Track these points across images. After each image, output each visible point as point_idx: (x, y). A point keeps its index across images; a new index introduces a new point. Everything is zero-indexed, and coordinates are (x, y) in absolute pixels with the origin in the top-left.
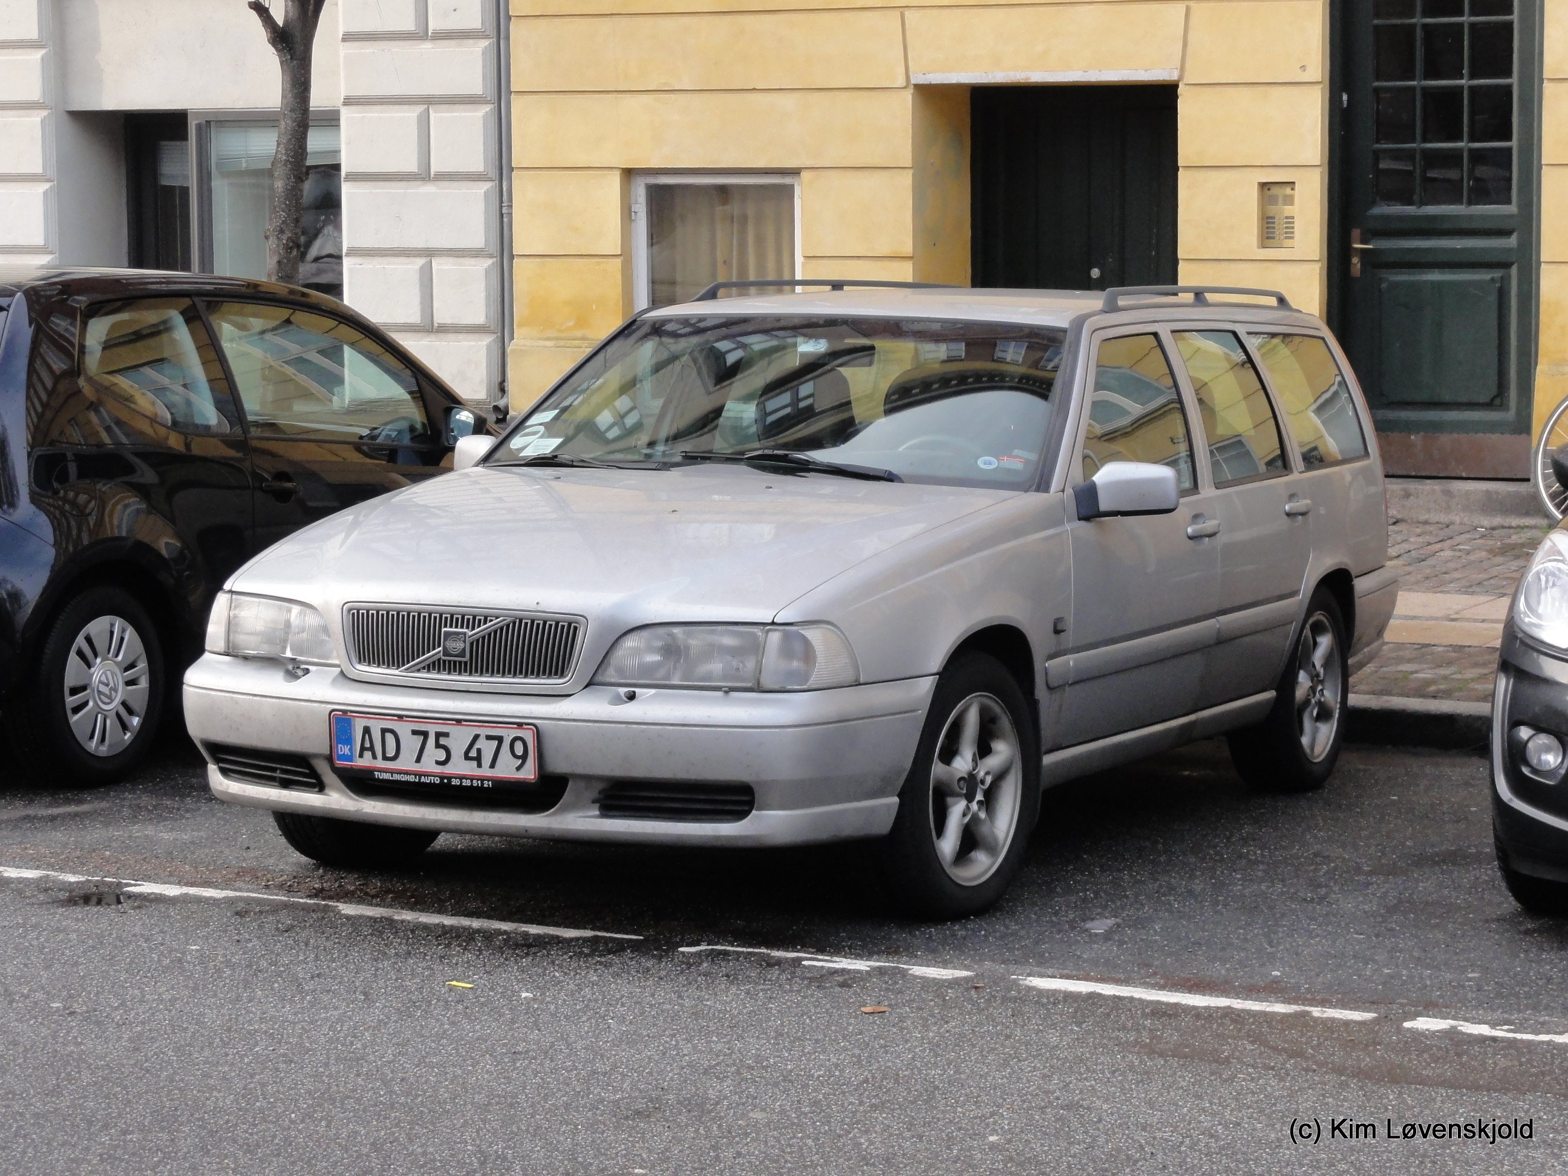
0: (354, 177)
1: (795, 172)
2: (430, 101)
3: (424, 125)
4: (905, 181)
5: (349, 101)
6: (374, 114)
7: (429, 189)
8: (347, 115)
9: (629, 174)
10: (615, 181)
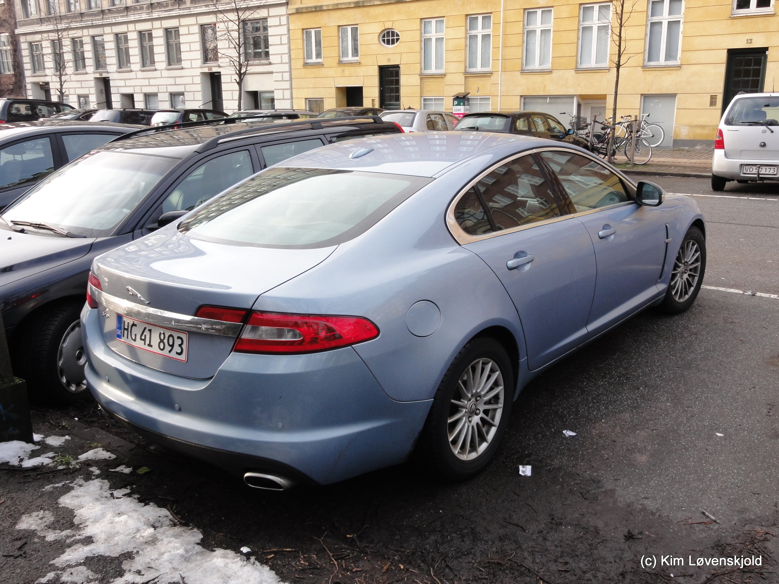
0: (277, 99)
1: (323, 98)
2: (284, 89)
3: (283, 92)
4: (335, 99)
5: (275, 89)
6: (278, 91)
7: (284, 101)
8: (275, 91)
9: (306, 99)
10: (304, 99)
